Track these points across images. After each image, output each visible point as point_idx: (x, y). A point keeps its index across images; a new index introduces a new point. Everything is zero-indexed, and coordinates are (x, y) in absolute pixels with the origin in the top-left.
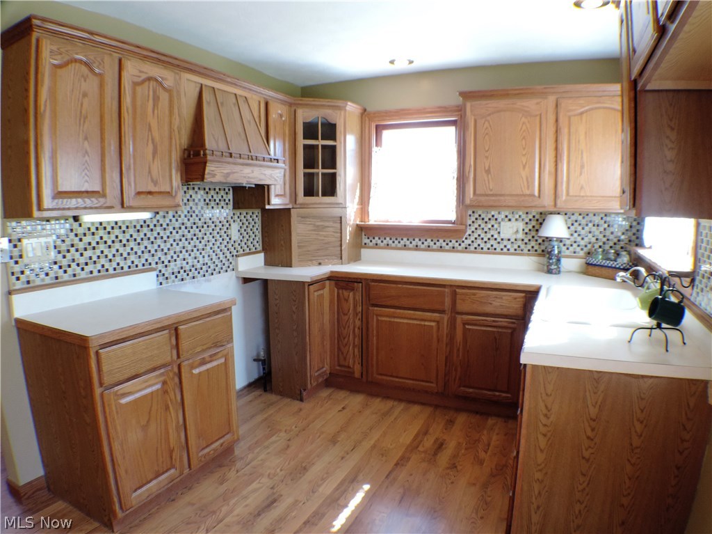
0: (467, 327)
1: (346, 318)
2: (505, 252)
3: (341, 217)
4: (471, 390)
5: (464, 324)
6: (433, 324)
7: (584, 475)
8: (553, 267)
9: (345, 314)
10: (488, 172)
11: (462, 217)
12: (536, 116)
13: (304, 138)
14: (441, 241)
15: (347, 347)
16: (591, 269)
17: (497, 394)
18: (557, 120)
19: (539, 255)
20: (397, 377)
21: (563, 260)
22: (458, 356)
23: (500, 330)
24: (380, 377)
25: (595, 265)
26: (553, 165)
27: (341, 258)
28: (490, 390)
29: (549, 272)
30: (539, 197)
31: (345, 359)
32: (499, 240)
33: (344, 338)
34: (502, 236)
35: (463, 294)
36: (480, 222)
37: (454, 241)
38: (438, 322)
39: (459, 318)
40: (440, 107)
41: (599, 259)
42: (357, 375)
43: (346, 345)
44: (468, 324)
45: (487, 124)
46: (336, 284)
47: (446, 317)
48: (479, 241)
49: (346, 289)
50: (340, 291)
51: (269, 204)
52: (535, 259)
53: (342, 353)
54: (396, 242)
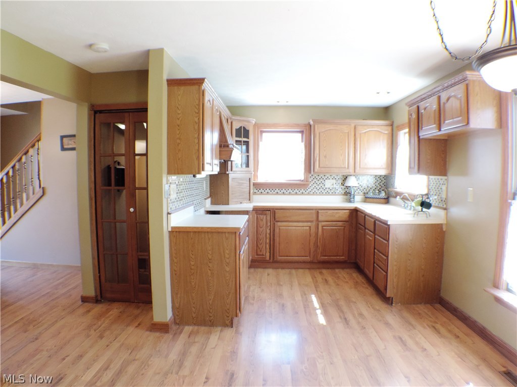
0: (324, 228)
1: (261, 229)
2: (328, 194)
3: (250, 179)
4: (326, 257)
5: (322, 226)
6: (308, 228)
7: (409, 260)
8: (352, 200)
9: (261, 228)
10: (325, 157)
11: (307, 178)
12: (346, 133)
13: (236, 137)
14: (296, 190)
15: (262, 245)
16: (368, 200)
17: (338, 257)
18: (355, 135)
19: (344, 195)
20: (290, 256)
21: (356, 197)
22: (320, 242)
23: (339, 228)
24: (280, 258)
25: (370, 198)
26: (353, 154)
27: (250, 200)
28: (335, 256)
29: (350, 202)
30: (348, 168)
31: (261, 251)
32: (324, 188)
33: (260, 240)
34: (326, 186)
35: (321, 213)
36: (315, 180)
37: (303, 190)
38: (310, 227)
39: (320, 225)
40: (295, 124)
41: (371, 195)
42: (268, 258)
43: (261, 244)
44: (324, 226)
45: (324, 135)
46: (256, 212)
47: (314, 223)
48: (315, 190)
49: (262, 214)
50: (258, 216)
51: (231, 171)
52: (342, 196)
53: (259, 248)
54: (273, 191)
